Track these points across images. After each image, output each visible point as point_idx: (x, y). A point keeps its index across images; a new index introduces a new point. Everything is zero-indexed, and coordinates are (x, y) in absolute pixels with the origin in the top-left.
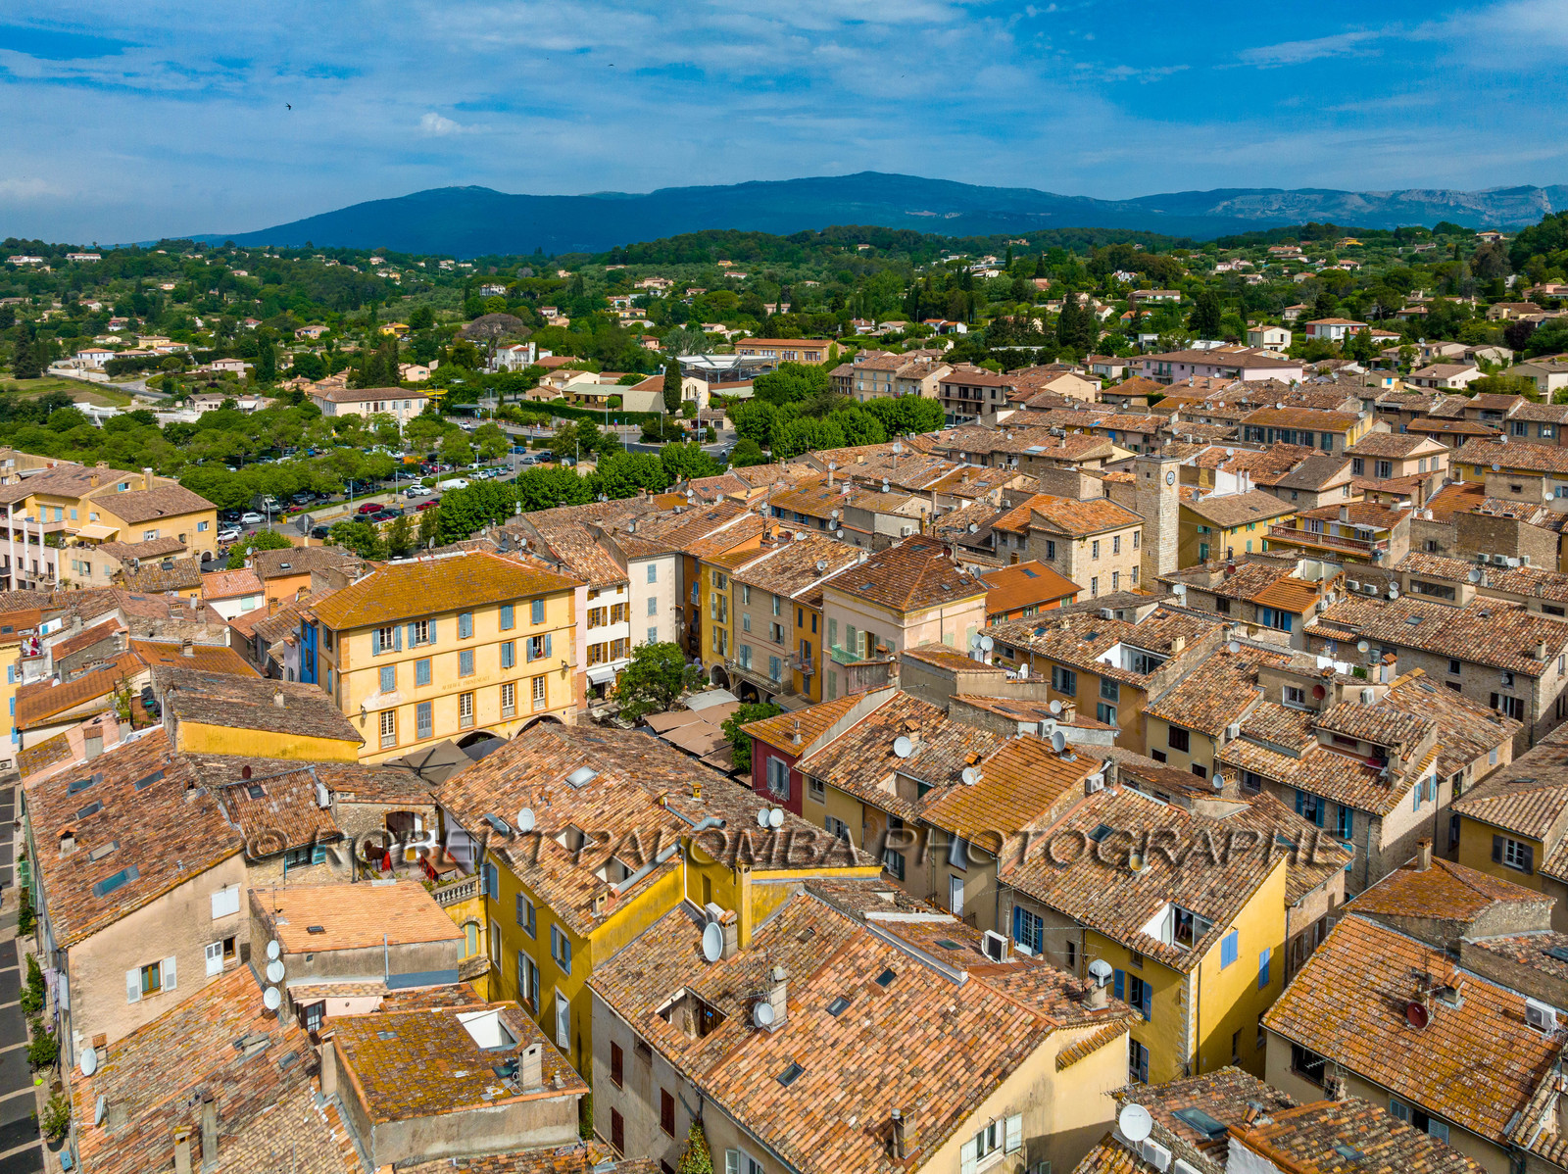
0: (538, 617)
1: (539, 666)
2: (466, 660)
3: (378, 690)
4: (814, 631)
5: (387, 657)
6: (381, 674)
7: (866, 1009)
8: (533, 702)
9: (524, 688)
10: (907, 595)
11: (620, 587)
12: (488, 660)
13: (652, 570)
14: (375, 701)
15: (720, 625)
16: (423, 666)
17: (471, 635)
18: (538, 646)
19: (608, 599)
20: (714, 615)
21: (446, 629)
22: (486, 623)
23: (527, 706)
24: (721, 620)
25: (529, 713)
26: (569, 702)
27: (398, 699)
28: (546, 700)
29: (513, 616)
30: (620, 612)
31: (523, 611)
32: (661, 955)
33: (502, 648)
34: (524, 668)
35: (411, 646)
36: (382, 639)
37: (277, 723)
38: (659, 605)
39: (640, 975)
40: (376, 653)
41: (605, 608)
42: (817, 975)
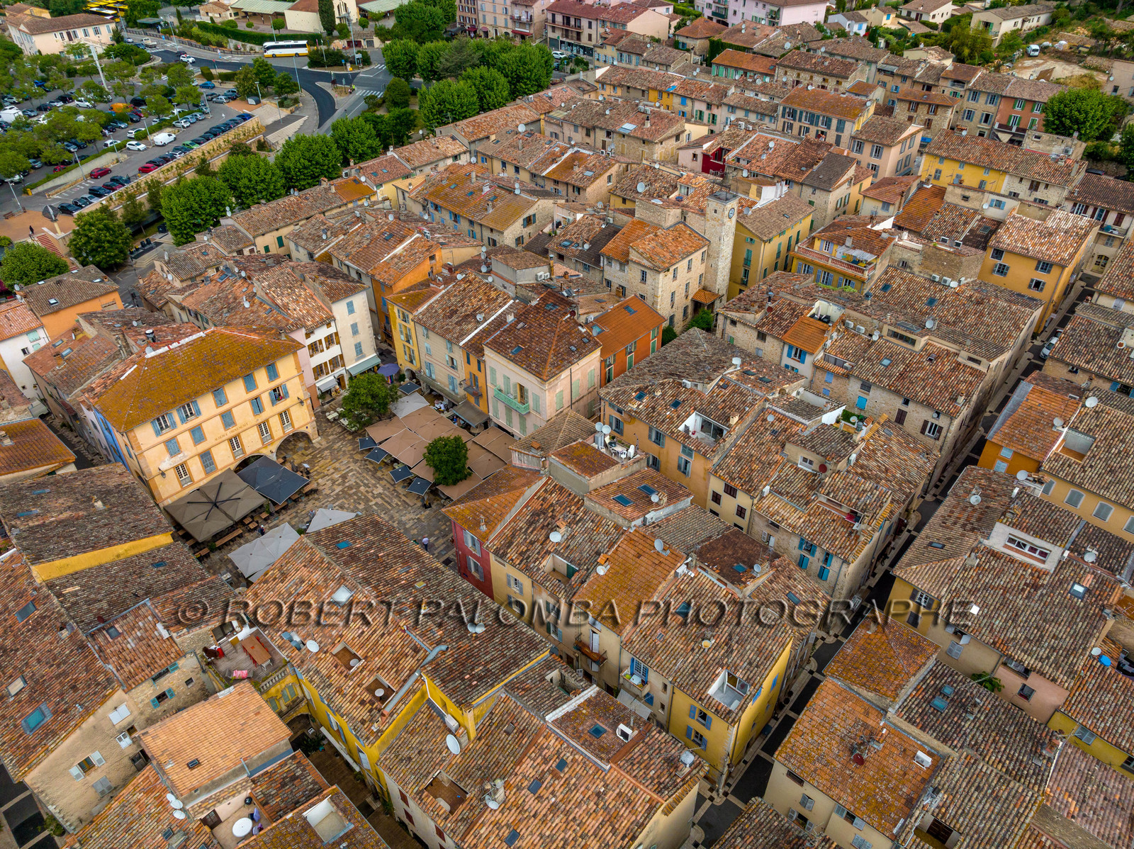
0: (273, 374)
1: (281, 406)
2: (227, 419)
3: (168, 456)
4: (479, 369)
5: (168, 435)
6: (167, 446)
7: (551, 789)
8: (283, 429)
9: (275, 424)
10: (545, 361)
11: (329, 325)
12: (243, 414)
13: (350, 305)
14: (167, 463)
15: (407, 344)
16: (197, 434)
17: (227, 401)
18: (278, 395)
19: (321, 334)
20: (403, 337)
21: (207, 405)
22: (236, 392)
23: (279, 432)
24: (408, 341)
25: (282, 434)
26: (309, 420)
27: (184, 456)
28: (292, 425)
29: (254, 381)
30: (331, 340)
31: (261, 376)
32: (420, 743)
33: (252, 404)
34: (270, 411)
35: (183, 421)
36: (160, 424)
37: (104, 533)
38: (360, 327)
39: (410, 759)
40: (158, 433)
41: (320, 341)
42: (519, 763)
